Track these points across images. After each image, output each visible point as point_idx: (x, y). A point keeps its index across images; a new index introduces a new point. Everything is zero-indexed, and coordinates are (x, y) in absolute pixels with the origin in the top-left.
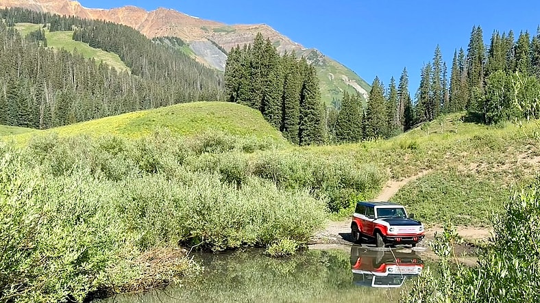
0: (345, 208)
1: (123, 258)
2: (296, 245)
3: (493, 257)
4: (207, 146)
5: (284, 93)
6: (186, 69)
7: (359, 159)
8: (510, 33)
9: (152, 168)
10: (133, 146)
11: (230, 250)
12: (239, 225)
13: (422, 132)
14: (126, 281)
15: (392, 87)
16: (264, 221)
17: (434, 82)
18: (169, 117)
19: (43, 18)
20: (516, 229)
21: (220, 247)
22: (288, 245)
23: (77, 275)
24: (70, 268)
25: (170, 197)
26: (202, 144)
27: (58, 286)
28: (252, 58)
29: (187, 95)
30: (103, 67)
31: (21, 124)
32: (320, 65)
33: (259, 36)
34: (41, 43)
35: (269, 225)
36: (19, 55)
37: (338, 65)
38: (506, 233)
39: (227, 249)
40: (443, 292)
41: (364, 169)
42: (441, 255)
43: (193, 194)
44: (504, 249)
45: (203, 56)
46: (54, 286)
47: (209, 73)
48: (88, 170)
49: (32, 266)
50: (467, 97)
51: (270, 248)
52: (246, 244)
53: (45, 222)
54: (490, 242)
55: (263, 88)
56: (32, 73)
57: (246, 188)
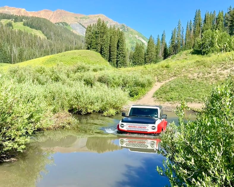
0: (136, 95)
1: (46, 117)
2: (115, 111)
3: (204, 116)
4: (79, 69)
5: (110, 44)
6: (69, 36)
7: (143, 73)
8: (214, 11)
9: (57, 79)
10: (49, 70)
11: (88, 114)
12: (92, 103)
13: (172, 60)
14: (48, 126)
15: (158, 39)
16: (102, 101)
17: (178, 36)
18: (63, 57)
19: (11, 17)
20: (215, 104)
21: (84, 112)
22: (112, 111)
23: (29, 123)
24: (26, 121)
25: (64, 92)
26: (76, 69)
27: (22, 128)
28: (96, 30)
29: (70, 47)
30: (36, 37)
31: (5, 62)
32: (125, 31)
33: (99, 20)
34: (11, 28)
35: (104, 103)
36: (3, 33)
37: (134, 30)
38: (210, 105)
39: (87, 113)
40: (180, 132)
41: (145, 77)
42: (179, 116)
43: (73, 90)
44: (209, 113)
45: (76, 30)
46: (20, 128)
47: (78, 37)
48: (31, 80)
49: (12, 120)
50: (193, 43)
51: (105, 113)
52: (95, 111)
53: (16, 102)
54: (203, 110)
55: (101, 43)
56: (8, 41)
57: (94, 87)
